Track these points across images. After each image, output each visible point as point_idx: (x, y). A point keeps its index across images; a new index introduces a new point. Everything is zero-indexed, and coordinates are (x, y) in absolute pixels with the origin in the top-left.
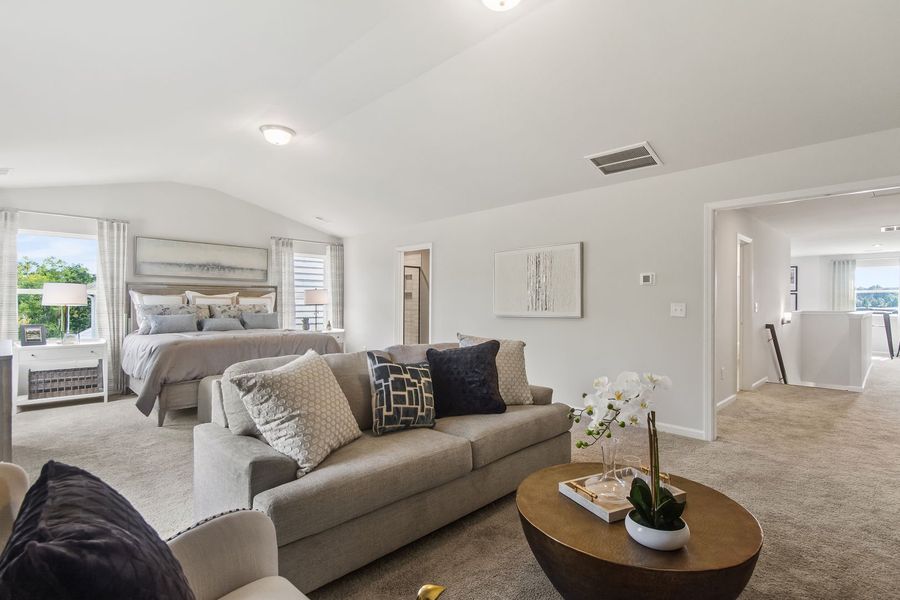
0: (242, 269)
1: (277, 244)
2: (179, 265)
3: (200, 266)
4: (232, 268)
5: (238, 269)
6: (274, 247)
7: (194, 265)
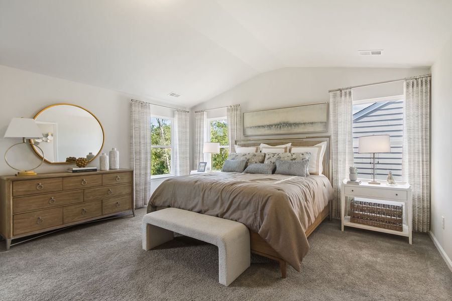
0: (304, 124)
1: (335, 96)
2: (263, 127)
3: (275, 125)
4: (296, 124)
5: (301, 124)
6: (331, 100)
7: (272, 126)
